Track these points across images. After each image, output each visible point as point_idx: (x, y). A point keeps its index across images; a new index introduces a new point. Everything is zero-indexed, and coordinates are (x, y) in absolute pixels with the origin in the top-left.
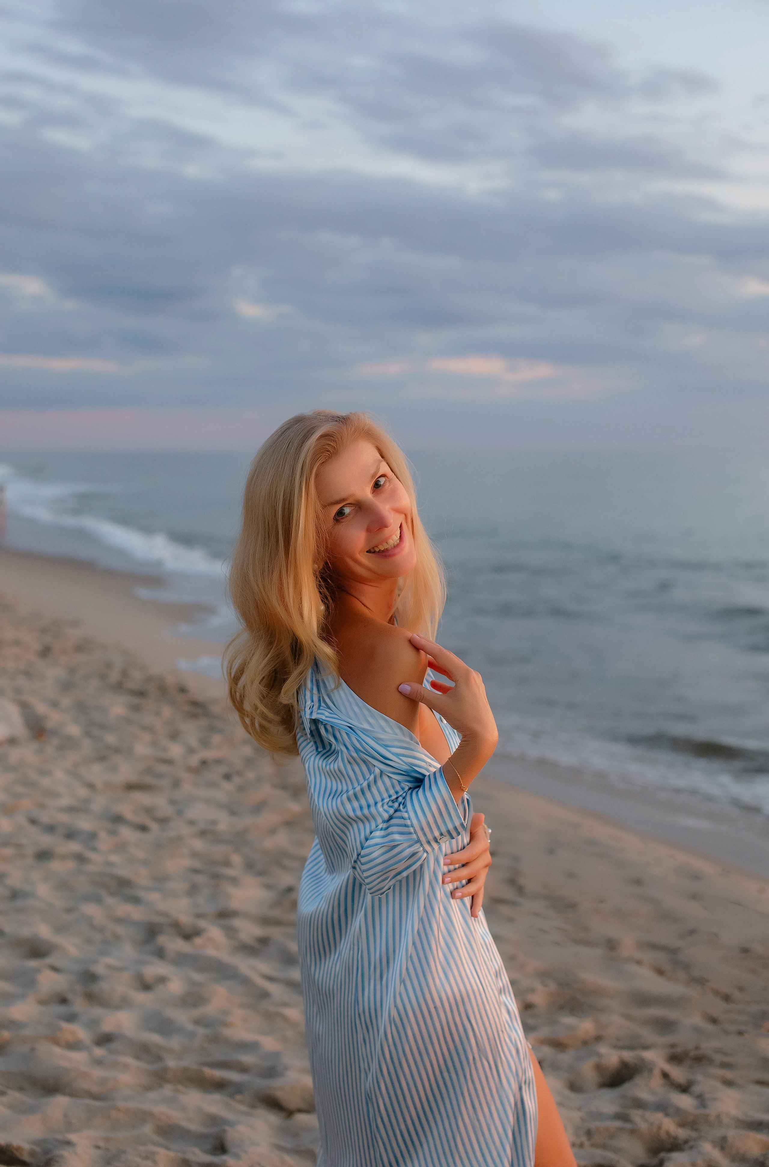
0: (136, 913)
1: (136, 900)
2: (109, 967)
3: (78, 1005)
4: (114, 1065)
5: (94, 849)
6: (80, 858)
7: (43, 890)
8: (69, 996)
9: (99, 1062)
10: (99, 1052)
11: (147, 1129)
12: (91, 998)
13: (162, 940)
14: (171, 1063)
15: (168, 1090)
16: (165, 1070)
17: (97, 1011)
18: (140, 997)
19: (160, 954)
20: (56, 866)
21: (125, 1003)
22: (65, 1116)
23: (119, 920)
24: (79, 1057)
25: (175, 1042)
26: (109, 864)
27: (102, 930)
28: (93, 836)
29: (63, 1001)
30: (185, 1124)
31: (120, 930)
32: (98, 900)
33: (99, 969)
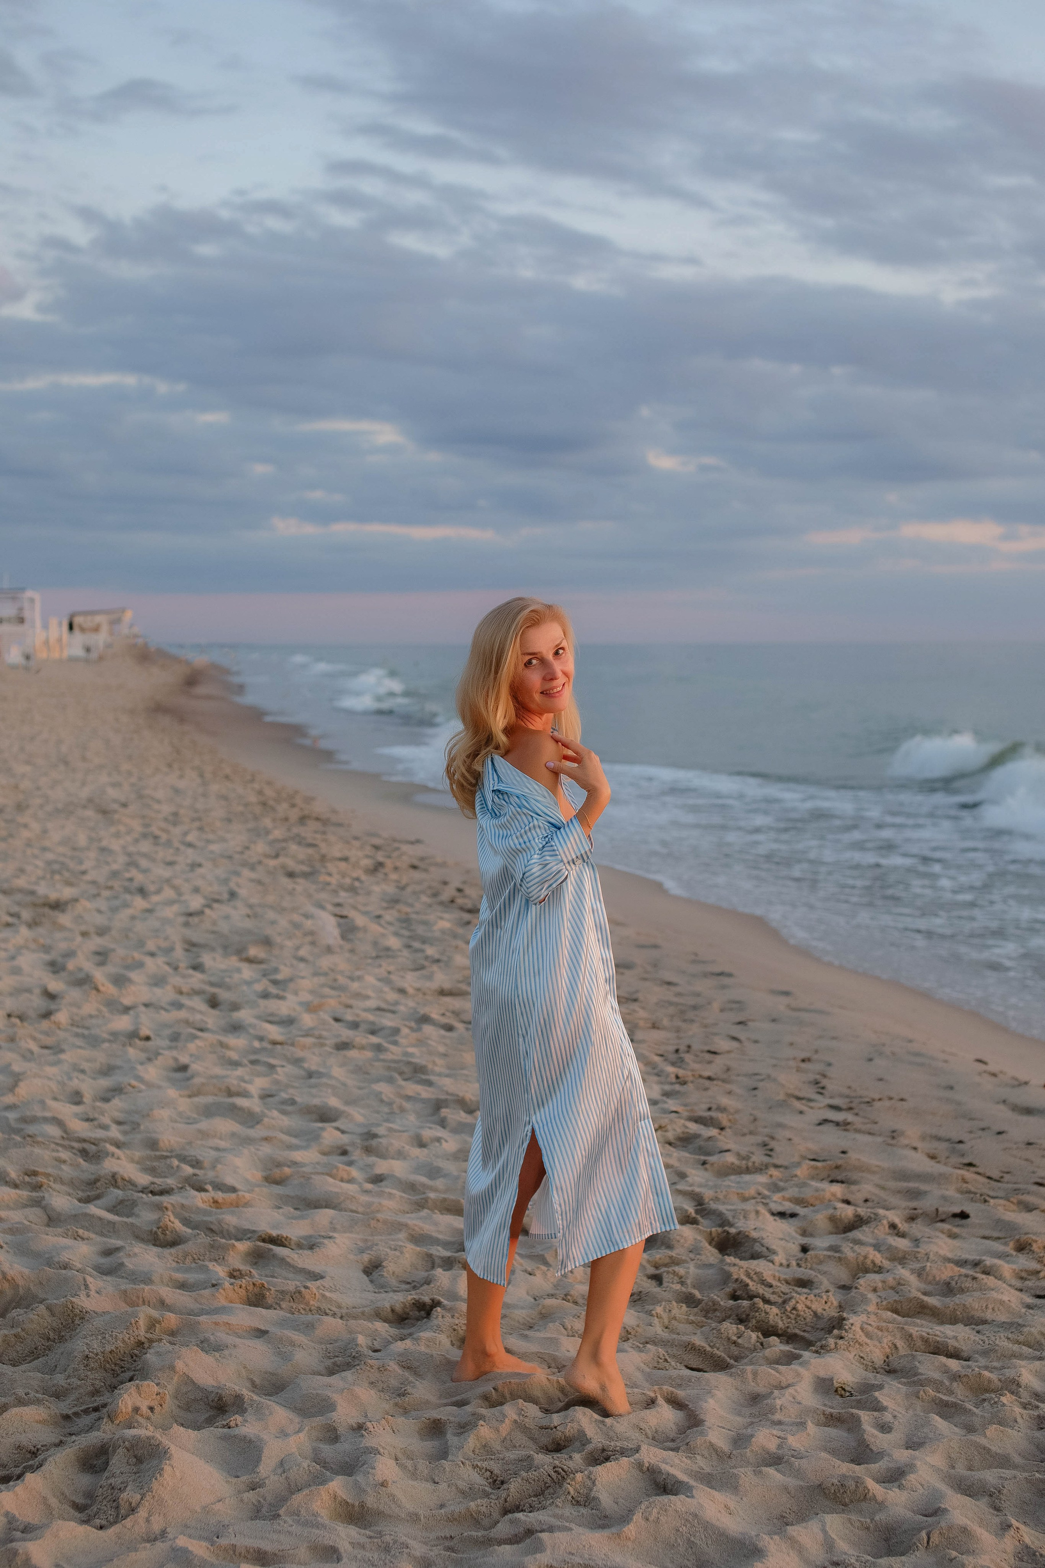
0: (425, 1093)
1: (429, 1083)
2: (390, 1130)
3: (356, 1154)
4: (381, 1194)
5: (395, 1043)
6: (379, 1048)
7: (338, 1072)
8: (349, 1148)
9: (367, 1192)
10: (369, 1186)
11: (402, 1235)
12: (368, 1150)
13: (444, 1112)
14: (432, 1195)
15: (425, 1212)
16: (426, 1200)
17: (372, 1159)
18: (416, 1152)
19: (443, 1123)
20: (353, 1053)
21: (400, 1155)
22: (331, 1223)
23: (408, 1098)
24: (351, 1188)
25: (439, 1183)
26: (406, 1054)
27: (390, 1104)
28: (396, 1031)
29: (344, 1153)
30: (435, 1234)
31: (407, 1105)
32: (390, 1080)
33: (381, 1131)
